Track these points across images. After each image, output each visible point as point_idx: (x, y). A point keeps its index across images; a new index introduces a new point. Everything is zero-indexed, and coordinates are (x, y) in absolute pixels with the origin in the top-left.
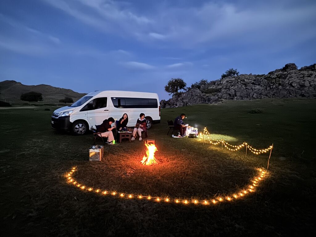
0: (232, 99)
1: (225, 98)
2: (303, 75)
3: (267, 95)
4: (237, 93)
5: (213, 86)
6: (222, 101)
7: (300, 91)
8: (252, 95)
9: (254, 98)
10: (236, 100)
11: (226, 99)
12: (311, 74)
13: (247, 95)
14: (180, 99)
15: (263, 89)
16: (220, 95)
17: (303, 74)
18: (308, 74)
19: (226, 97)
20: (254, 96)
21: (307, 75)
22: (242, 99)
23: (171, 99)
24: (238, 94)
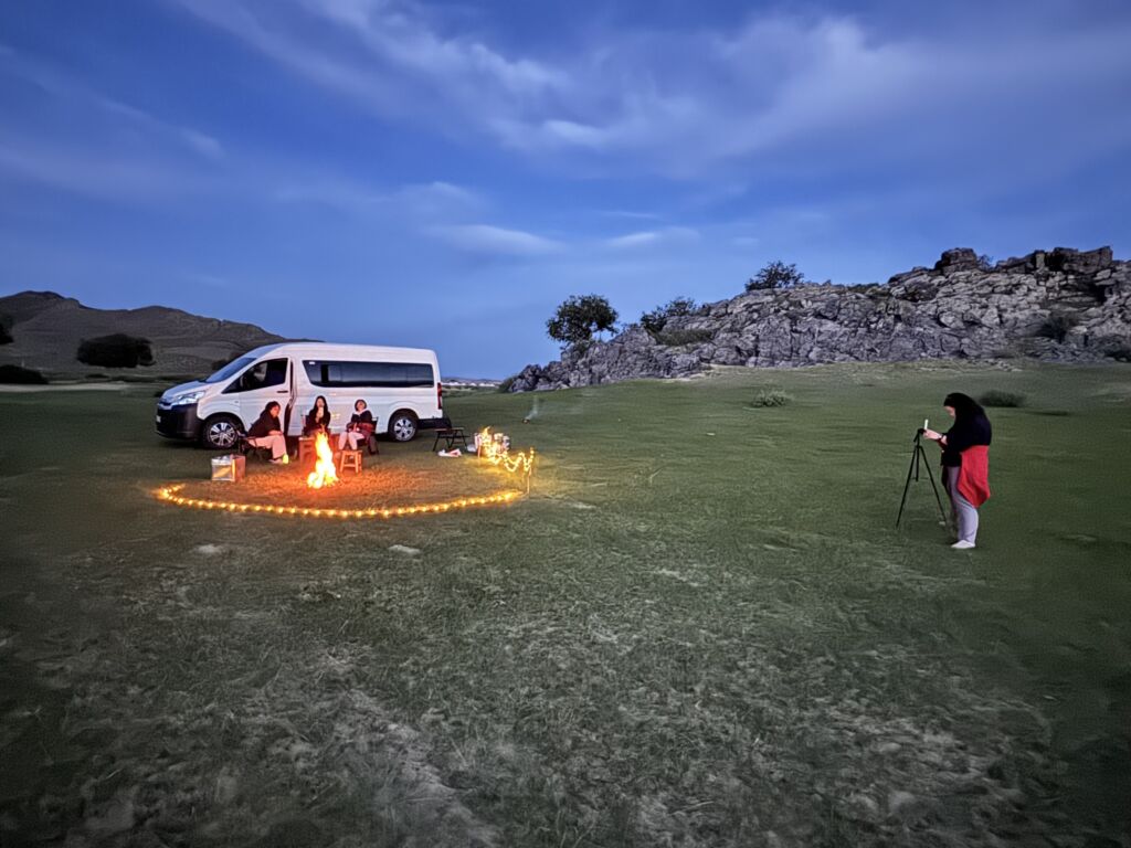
0: (743, 363)
1: (721, 359)
2: (990, 289)
3: (851, 354)
4: (761, 344)
5: (702, 322)
6: (710, 368)
7: (956, 339)
8: (806, 353)
9: (811, 362)
10: (751, 366)
11: (724, 363)
12: (1017, 286)
13: (792, 350)
14: (584, 363)
15: (845, 333)
16: (706, 350)
17: (990, 286)
18: (1006, 286)
19: (727, 358)
20: (812, 355)
21: (1004, 289)
22: (772, 364)
23: (555, 363)
24: (764, 348)
